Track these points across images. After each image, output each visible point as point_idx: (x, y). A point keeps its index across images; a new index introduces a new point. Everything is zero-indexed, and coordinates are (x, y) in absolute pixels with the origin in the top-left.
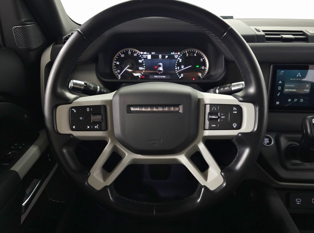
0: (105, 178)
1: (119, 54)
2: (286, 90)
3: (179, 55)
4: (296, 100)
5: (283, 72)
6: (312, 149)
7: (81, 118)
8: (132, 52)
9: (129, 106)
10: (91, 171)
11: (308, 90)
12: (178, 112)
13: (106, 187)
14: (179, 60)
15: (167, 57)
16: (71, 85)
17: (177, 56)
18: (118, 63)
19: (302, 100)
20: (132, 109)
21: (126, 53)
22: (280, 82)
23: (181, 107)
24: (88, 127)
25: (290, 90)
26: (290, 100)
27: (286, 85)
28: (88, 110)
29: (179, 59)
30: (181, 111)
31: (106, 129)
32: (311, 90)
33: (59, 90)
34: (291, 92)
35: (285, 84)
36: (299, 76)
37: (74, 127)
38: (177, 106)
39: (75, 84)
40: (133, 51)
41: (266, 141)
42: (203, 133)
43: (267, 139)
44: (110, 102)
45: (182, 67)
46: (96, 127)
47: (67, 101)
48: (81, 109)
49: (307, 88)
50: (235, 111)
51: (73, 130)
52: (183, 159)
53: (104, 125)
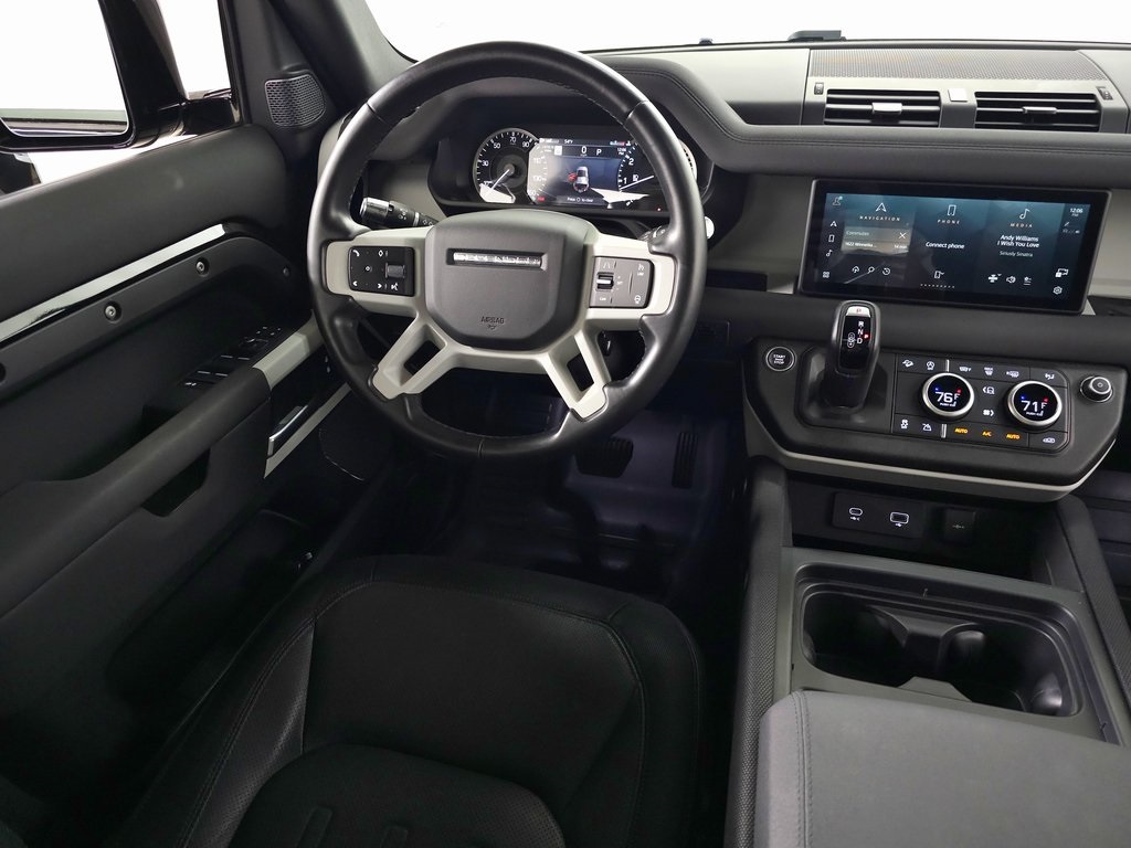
0: (403, 380)
1: (490, 142)
2: (848, 244)
3: (628, 148)
4: (872, 270)
5: (841, 198)
7: (368, 268)
8: (518, 136)
9: (451, 252)
10: (379, 365)
11: (905, 247)
12: (538, 268)
13: (402, 396)
14: (628, 161)
15: (599, 151)
16: (364, 207)
17: (625, 150)
18: (486, 164)
19: (887, 271)
20: (457, 257)
21: (505, 140)
22: (834, 224)
23: (544, 258)
24: (380, 286)
25: (857, 244)
26: (856, 270)
27: (848, 232)
28: (381, 253)
29: (627, 157)
30: (544, 267)
31: (412, 294)
32: (910, 248)
33: (334, 213)
34: (860, 250)
35: (846, 228)
36: (881, 211)
37: (355, 283)
38: (538, 255)
39: (370, 206)
40: (521, 134)
42: (585, 314)
44: (422, 243)
45: (635, 178)
46: (393, 287)
47: (346, 235)
48: (369, 252)
49: (901, 243)
50: (641, 271)
51: (353, 288)
52: (545, 361)
53: (409, 285)
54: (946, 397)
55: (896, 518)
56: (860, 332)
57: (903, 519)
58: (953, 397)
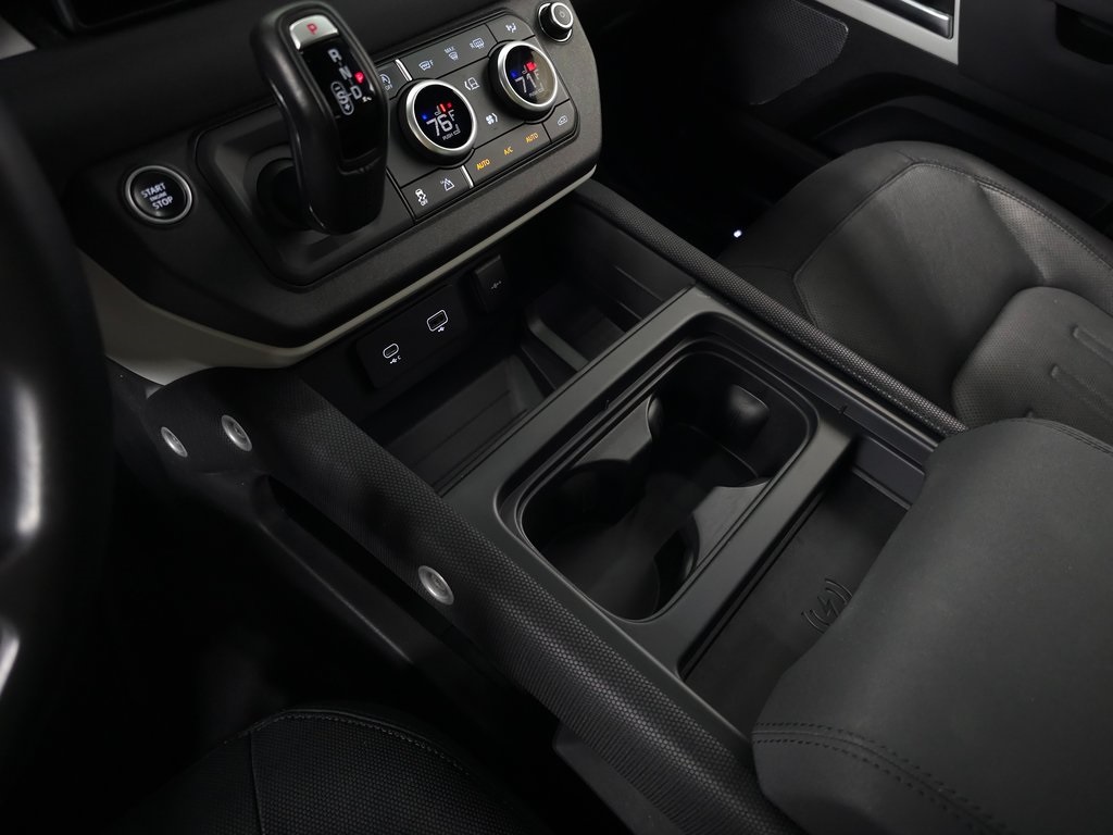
6: (345, 173)
41: (159, 196)
43: (158, 188)
54: (443, 124)
55: (434, 323)
56: (345, 72)
57: (441, 318)
58: (448, 118)
